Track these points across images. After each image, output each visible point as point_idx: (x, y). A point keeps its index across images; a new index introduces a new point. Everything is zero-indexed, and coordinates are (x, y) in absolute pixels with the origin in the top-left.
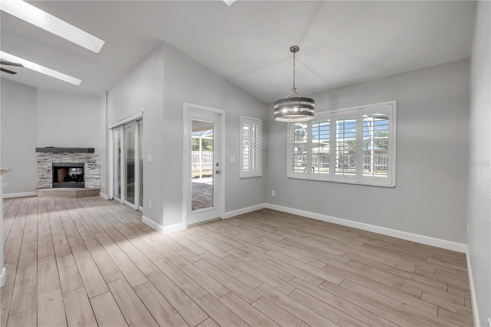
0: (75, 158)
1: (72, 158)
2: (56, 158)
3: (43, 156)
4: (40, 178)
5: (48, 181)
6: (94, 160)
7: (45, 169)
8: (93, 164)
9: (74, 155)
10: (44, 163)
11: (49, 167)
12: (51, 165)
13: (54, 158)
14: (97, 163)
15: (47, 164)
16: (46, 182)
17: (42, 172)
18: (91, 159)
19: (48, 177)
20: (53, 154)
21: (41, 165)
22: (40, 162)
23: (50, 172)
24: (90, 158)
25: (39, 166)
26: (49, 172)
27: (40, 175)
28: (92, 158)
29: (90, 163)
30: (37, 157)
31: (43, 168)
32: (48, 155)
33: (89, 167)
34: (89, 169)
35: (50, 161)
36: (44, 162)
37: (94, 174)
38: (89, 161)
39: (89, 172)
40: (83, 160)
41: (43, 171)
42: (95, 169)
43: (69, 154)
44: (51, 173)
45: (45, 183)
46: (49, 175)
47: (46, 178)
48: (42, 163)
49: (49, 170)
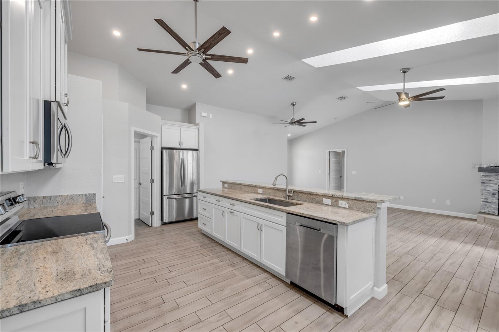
3: (487, 176)
4: (483, 201)
5: (493, 206)
7: (489, 192)
10: (488, 185)
11: (495, 190)
15: (492, 186)
17: (486, 195)
21: (485, 186)
22: (484, 183)
26: (494, 196)
27: (484, 197)
30: (481, 177)
31: (487, 190)
32: (493, 175)
35: (496, 182)
36: (489, 184)
41: (487, 193)
44: (496, 198)
45: (489, 208)
46: (494, 200)
47: (490, 203)
48: (486, 184)
49: (494, 193)
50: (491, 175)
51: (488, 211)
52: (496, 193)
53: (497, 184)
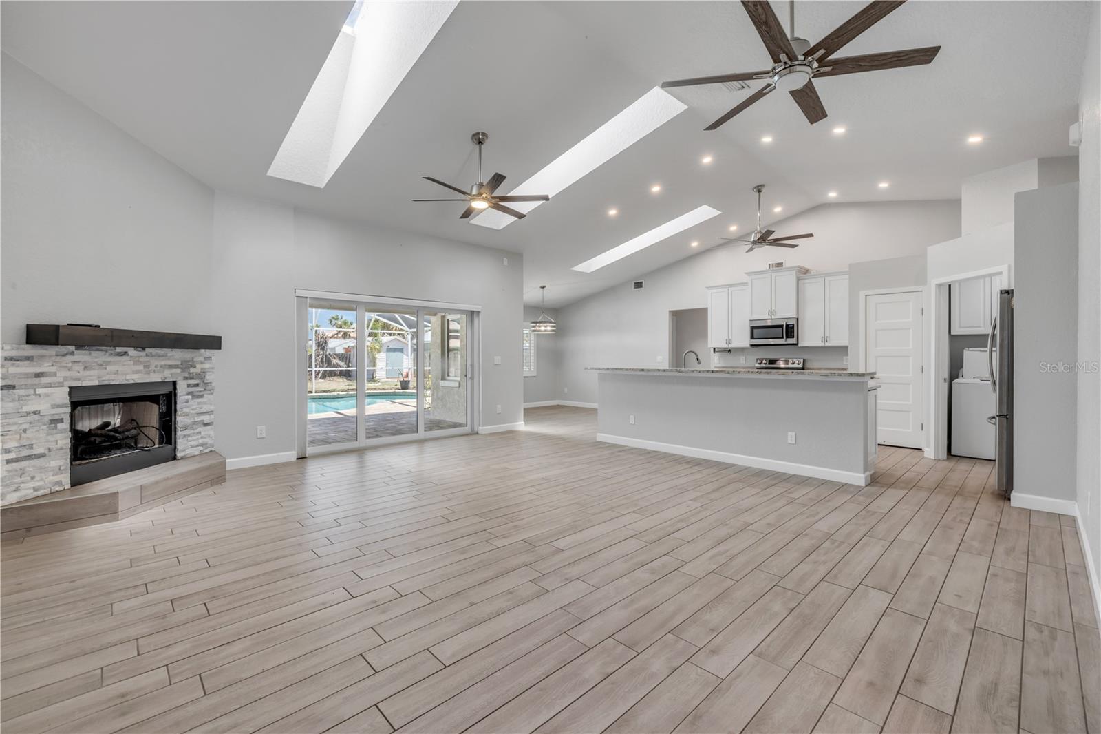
0: (152, 367)
1: (141, 367)
2: (86, 368)
3: (28, 358)
5: (51, 464)
6: (202, 369)
7: (36, 417)
8: (200, 383)
9: (147, 355)
10: (31, 391)
11: (59, 406)
12: (62, 396)
13: (76, 367)
14: (208, 378)
15: (47, 395)
16: (42, 470)
17: (25, 431)
18: (195, 367)
19: (53, 446)
20: (72, 353)
21: (19, 399)
22: (13, 387)
23: (60, 426)
24: (191, 366)
25: (11, 406)
26: (56, 427)
27: (12, 445)
28: (198, 366)
29: (192, 378)
31: (28, 414)
32: (50, 356)
33: (188, 394)
34: (190, 397)
35: (61, 380)
36: (34, 387)
37: (202, 411)
38: (189, 373)
39: (188, 407)
40: (174, 371)
41: (25, 426)
42: (202, 396)
43: (131, 351)
44: (62, 432)
45: (37, 478)
46: (55, 441)
47: (43, 455)
48: (22, 392)
49: (57, 417)
50: (42, 357)
51: (32, 491)
52: (62, 416)
53: (62, 386)
